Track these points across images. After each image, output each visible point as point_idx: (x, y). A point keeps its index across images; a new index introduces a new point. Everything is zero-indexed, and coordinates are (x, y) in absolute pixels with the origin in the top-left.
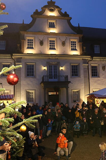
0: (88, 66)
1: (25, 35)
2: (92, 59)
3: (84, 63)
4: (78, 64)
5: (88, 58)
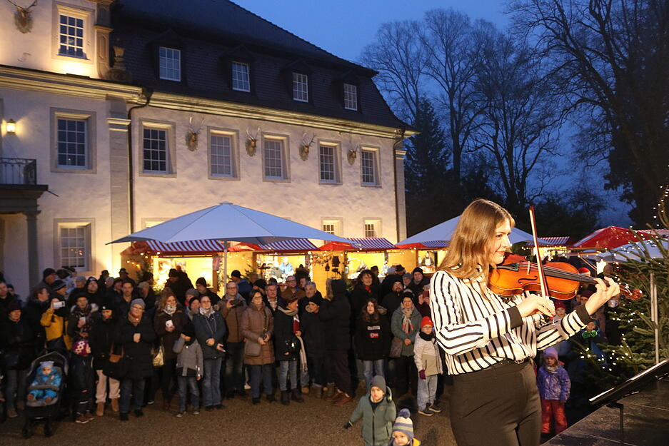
0: (129, 127)
2: (148, 102)
3: (115, 113)
4: (86, 116)
5: (131, 94)
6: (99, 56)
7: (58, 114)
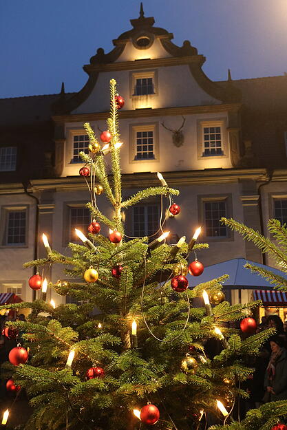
0: (259, 202)
1: (67, 125)
2: (271, 179)
3: (247, 192)
4: (224, 198)
5: (258, 174)
6: (231, 150)
7: (203, 199)
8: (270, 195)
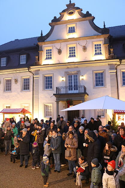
0: (116, 72)
2: (121, 63)
3: (111, 69)
4: (103, 71)
5: (116, 62)
6: (105, 53)
7: (94, 72)
8: (120, 70)
